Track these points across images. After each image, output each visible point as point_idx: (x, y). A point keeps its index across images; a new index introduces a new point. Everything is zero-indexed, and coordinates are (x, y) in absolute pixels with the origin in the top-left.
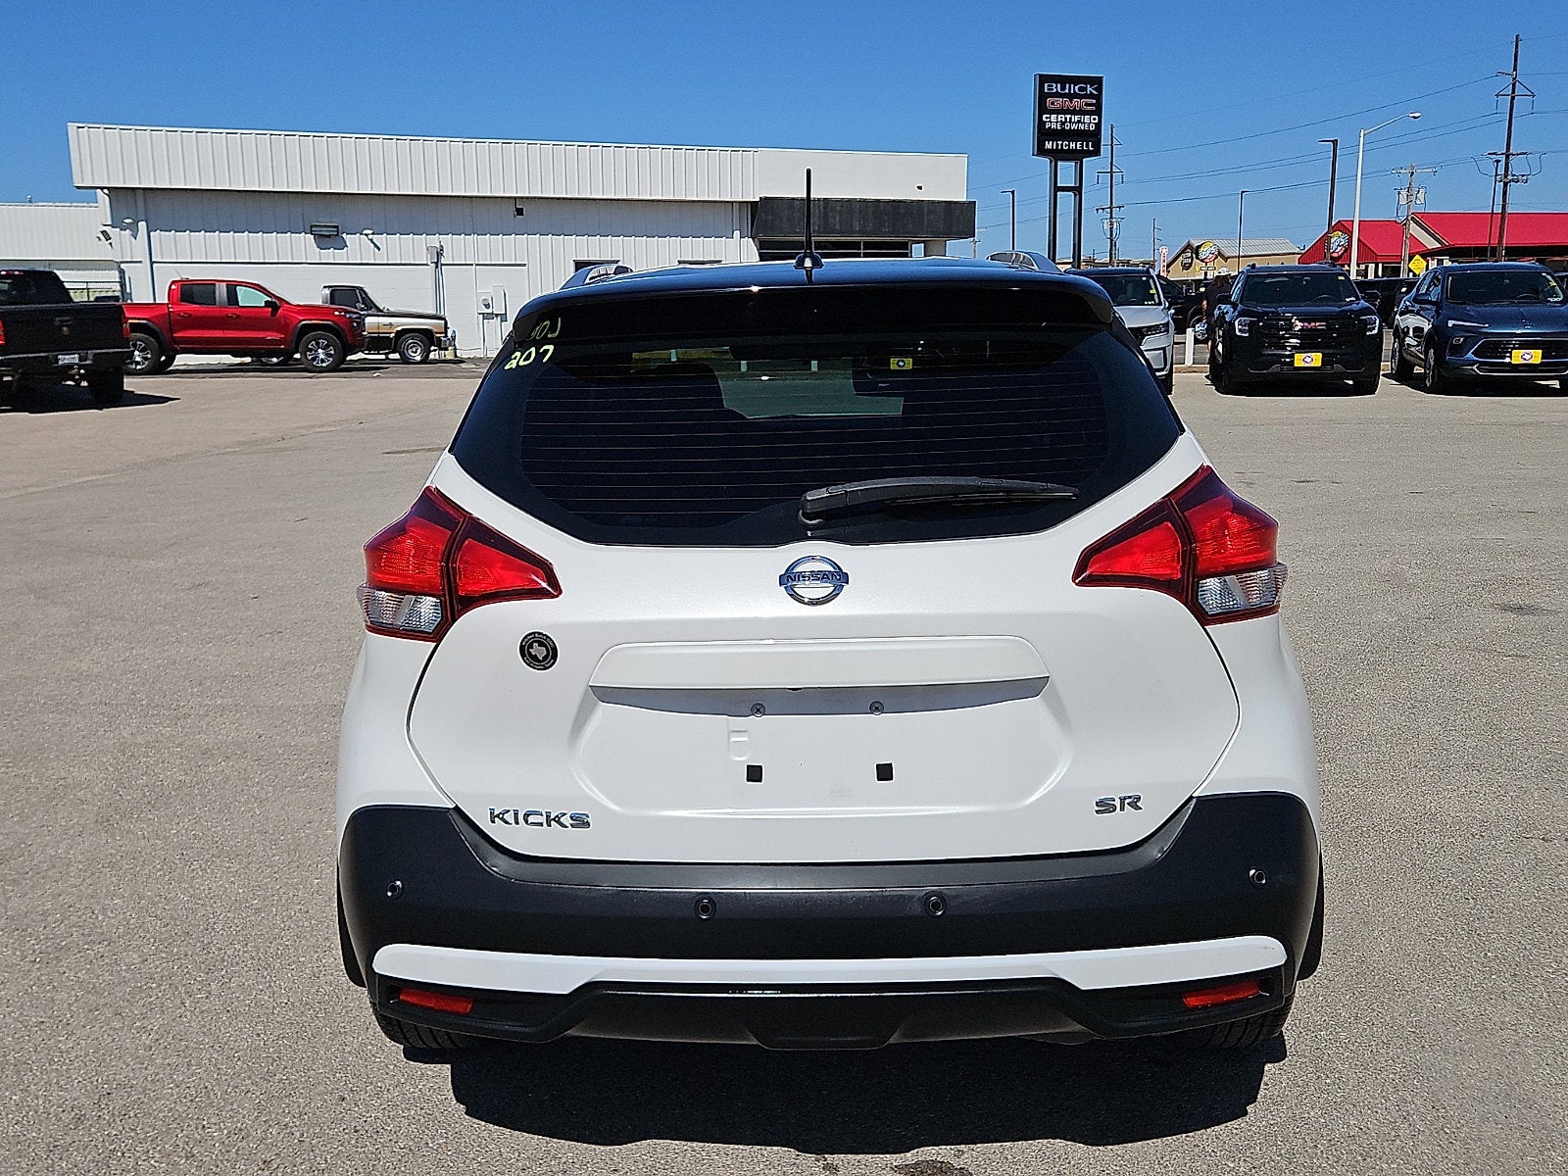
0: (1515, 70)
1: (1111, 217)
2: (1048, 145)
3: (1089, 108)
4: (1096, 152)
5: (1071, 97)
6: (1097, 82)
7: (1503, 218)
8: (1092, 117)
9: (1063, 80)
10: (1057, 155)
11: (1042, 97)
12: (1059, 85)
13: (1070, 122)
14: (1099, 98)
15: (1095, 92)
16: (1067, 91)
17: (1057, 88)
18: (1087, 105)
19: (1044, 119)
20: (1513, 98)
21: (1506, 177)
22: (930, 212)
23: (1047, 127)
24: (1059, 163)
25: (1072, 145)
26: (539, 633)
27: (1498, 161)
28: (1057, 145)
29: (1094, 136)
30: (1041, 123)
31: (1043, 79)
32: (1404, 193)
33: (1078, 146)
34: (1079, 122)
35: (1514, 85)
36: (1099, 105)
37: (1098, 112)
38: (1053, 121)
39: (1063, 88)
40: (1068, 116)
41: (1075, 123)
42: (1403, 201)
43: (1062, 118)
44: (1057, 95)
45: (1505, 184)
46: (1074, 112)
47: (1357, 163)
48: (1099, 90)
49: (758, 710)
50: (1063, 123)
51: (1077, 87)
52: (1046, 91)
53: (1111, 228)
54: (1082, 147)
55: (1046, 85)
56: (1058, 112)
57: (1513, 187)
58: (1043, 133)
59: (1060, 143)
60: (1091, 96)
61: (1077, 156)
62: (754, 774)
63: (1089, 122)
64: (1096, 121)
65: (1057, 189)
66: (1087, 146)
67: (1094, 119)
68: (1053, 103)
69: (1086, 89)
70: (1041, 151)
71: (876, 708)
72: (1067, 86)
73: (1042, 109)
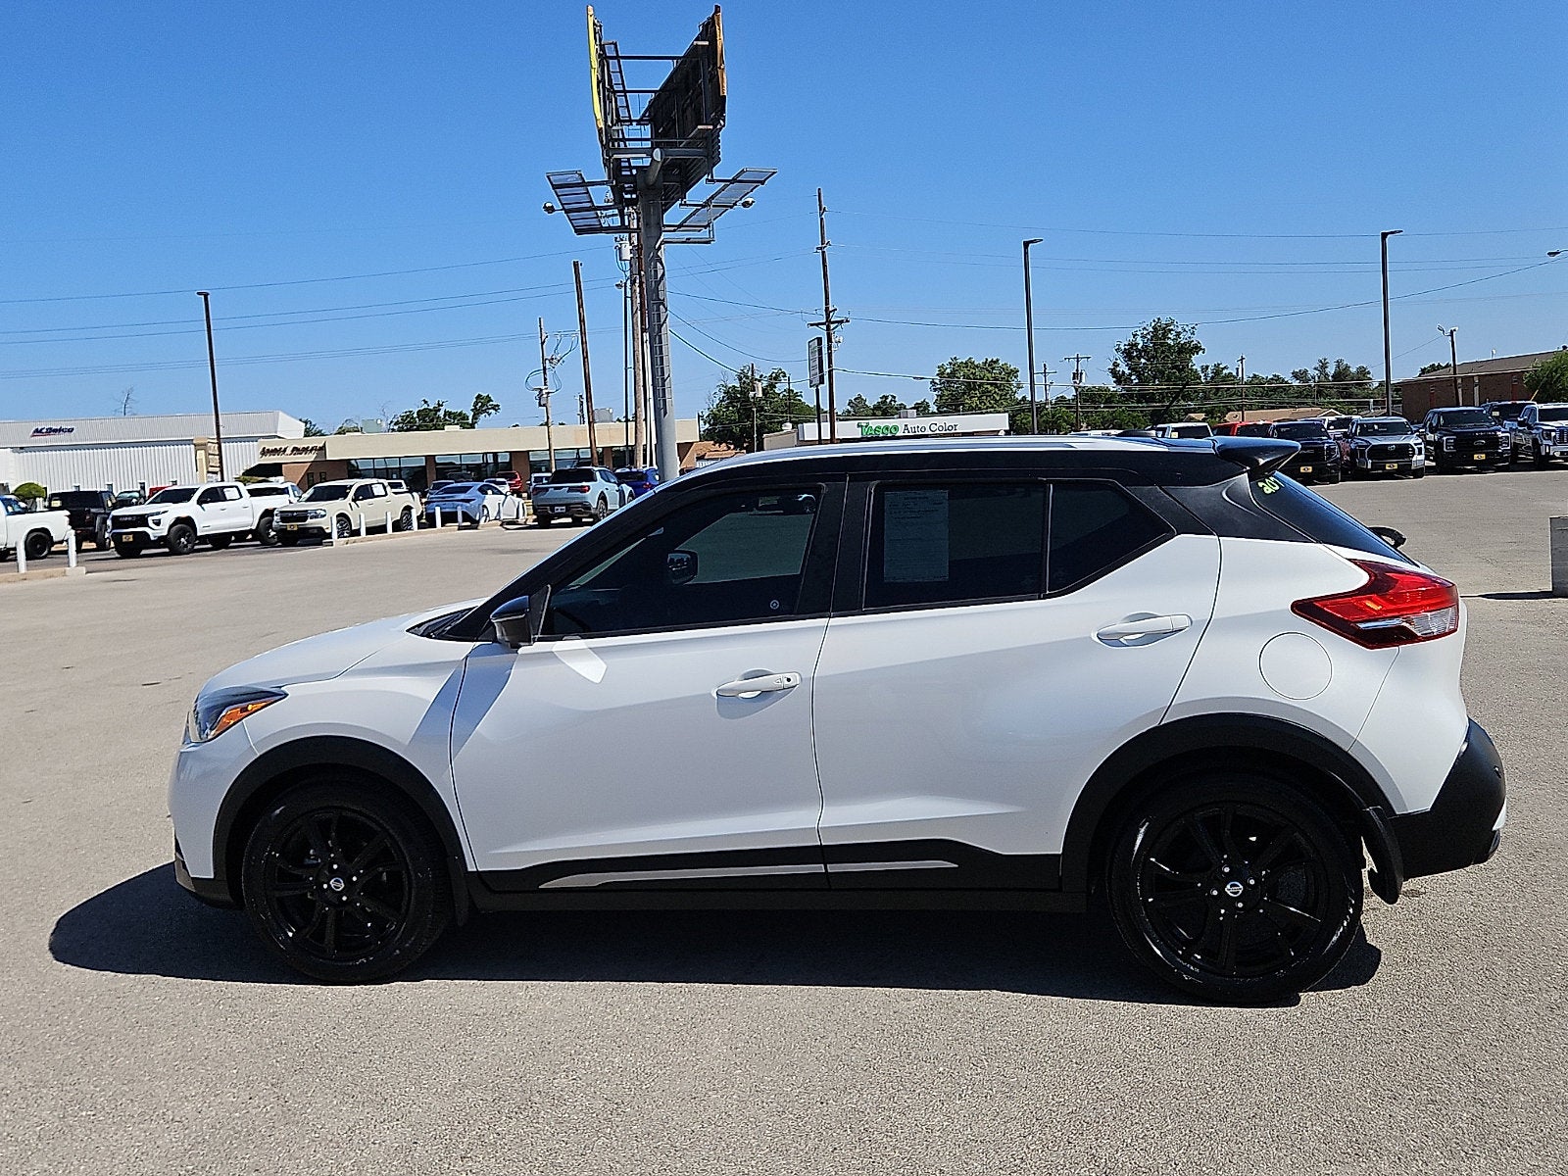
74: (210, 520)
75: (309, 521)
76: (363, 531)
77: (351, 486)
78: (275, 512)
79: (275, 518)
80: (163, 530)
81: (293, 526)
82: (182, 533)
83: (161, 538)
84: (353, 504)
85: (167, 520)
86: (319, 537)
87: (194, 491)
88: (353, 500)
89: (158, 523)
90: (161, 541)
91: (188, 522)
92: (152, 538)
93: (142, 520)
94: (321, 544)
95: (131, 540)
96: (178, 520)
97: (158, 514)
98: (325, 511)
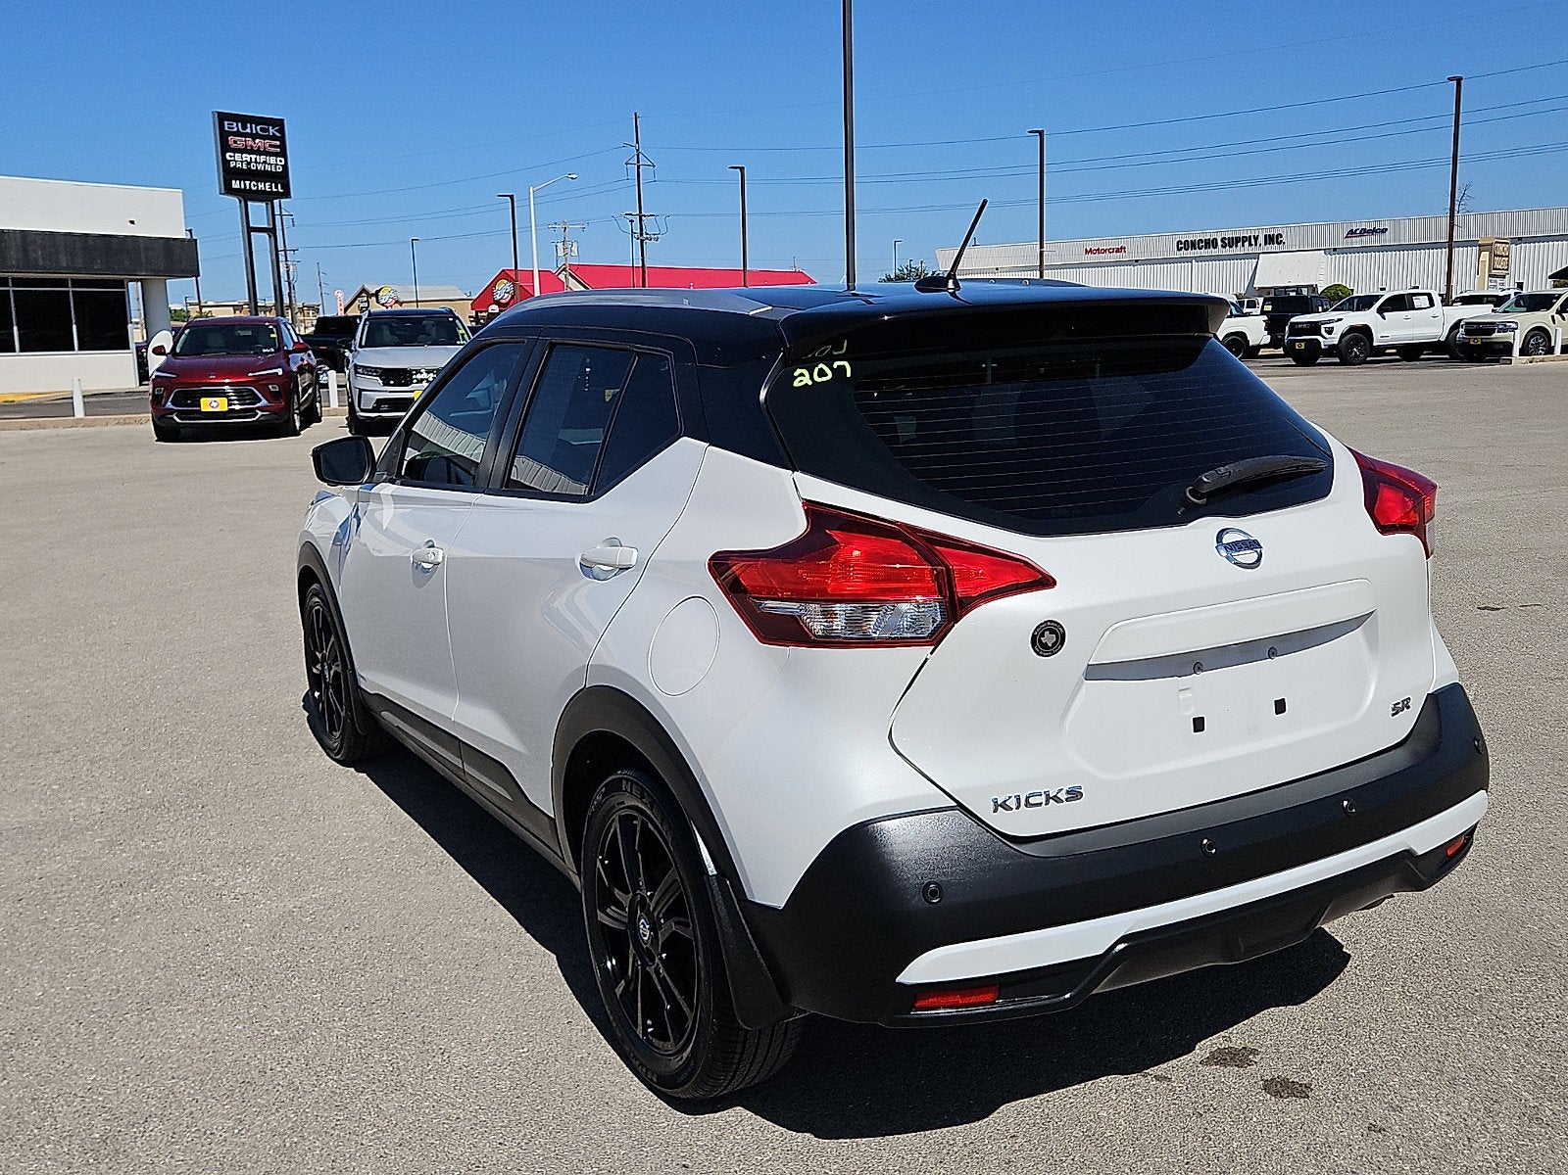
0: (637, 142)
1: (286, 260)
2: (235, 184)
3: (273, 149)
4: (286, 194)
5: (254, 136)
6: (279, 124)
7: (644, 271)
8: (279, 159)
9: (245, 120)
10: (246, 196)
11: (224, 136)
12: (240, 124)
13: (256, 162)
14: (282, 139)
15: (278, 135)
16: (248, 130)
17: (236, 127)
18: (271, 146)
19: (228, 158)
20: (638, 167)
21: (641, 235)
22: (147, 249)
23: (232, 166)
24: (249, 203)
25: (261, 186)
26: (1051, 621)
27: (632, 221)
28: (245, 184)
29: (282, 178)
30: (226, 163)
31: (222, 117)
32: (560, 245)
33: (267, 187)
34: (265, 162)
35: (638, 155)
36: (283, 146)
37: (283, 154)
38: (238, 160)
39: (244, 128)
40: (253, 157)
41: (260, 162)
42: (561, 253)
43: (247, 157)
44: (238, 134)
45: (642, 241)
46: (258, 152)
47: (531, 215)
48: (282, 131)
49: (1198, 668)
50: (249, 163)
51: (258, 128)
52: (226, 129)
53: (288, 271)
54: (271, 188)
55: (226, 123)
56: (242, 151)
57: (648, 244)
58: (229, 173)
59: (247, 183)
60: (274, 138)
61: (267, 197)
62: (1199, 724)
63: (274, 163)
64: (283, 163)
65: (250, 230)
66: (276, 187)
67: (281, 161)
68: (235, 142)
69: (268, 130)
70: (229, 190)
71: (1272, 653)
72: (249, 125)
73: (225, 147)
74: (1389, 329)
75: (1496, 334)
76: (1558, 350)
77: (1560, 295)
78: (1462, 323)
79: (1461, 330)
80: (1334, 339)
81: (1476, 340)
82: (1356, 342)
83: (1332, 347)
84: (1557, 317)
85: (1340, 329)
86: (1499, 352)
87: (1377, 298)
88: (1558, 312)
89: (1330, 331)
90: (1332, 350)
91: (1365, 331)
92: (1323, 347)
93: (1315, 328)
94: (1497, 361)
95: (1303, 347)
96: (1352, 329)
97: (1331, 321)
98: (1516, 323)
